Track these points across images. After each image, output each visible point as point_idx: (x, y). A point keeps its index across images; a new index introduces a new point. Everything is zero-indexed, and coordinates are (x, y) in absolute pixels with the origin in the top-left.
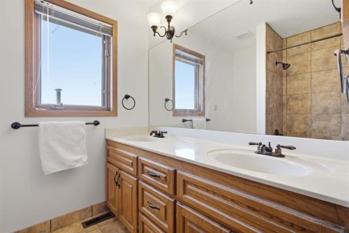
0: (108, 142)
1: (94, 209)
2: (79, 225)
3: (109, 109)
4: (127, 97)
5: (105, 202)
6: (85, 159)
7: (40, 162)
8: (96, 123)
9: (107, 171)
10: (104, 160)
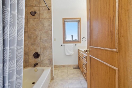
0: (79, 50)
1: (76, 66)
2: (72, 68)
3: (79, 41)
4: (84, 38)
5: (78, 65)
6: (73, 53)
7: (65, 52)
8: (76, 45)
9: (78, 57)
10: (78, 54)
